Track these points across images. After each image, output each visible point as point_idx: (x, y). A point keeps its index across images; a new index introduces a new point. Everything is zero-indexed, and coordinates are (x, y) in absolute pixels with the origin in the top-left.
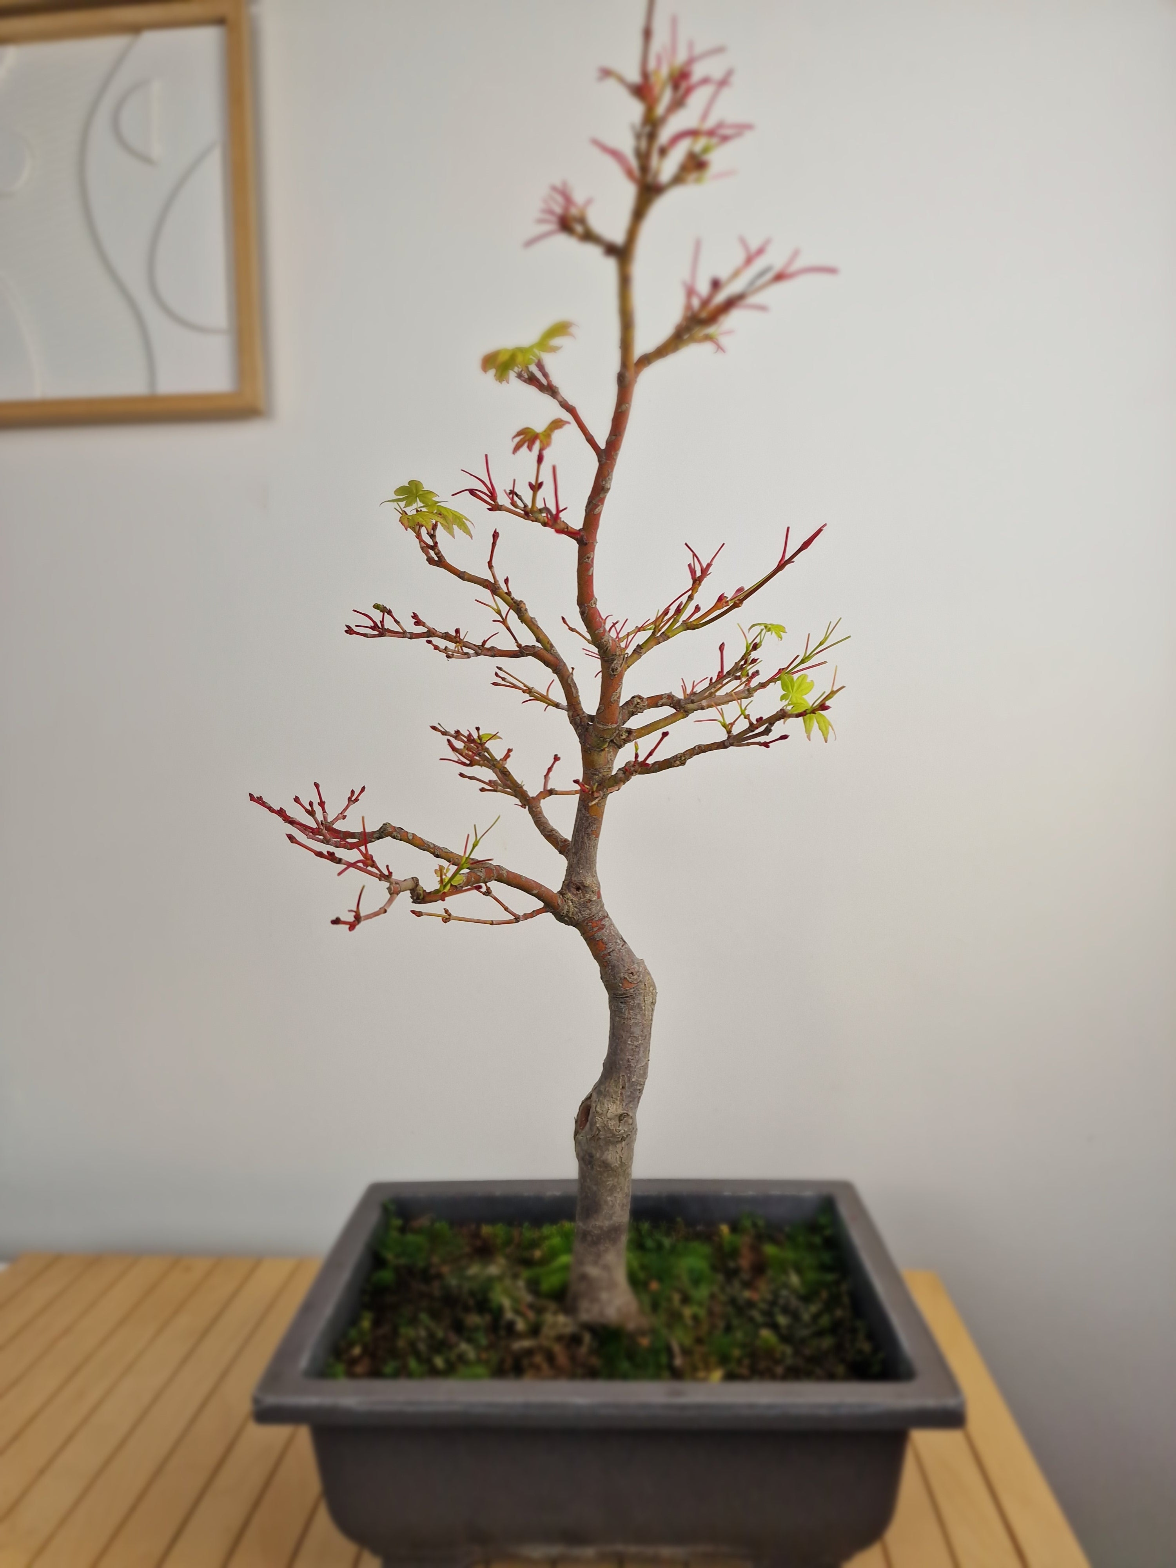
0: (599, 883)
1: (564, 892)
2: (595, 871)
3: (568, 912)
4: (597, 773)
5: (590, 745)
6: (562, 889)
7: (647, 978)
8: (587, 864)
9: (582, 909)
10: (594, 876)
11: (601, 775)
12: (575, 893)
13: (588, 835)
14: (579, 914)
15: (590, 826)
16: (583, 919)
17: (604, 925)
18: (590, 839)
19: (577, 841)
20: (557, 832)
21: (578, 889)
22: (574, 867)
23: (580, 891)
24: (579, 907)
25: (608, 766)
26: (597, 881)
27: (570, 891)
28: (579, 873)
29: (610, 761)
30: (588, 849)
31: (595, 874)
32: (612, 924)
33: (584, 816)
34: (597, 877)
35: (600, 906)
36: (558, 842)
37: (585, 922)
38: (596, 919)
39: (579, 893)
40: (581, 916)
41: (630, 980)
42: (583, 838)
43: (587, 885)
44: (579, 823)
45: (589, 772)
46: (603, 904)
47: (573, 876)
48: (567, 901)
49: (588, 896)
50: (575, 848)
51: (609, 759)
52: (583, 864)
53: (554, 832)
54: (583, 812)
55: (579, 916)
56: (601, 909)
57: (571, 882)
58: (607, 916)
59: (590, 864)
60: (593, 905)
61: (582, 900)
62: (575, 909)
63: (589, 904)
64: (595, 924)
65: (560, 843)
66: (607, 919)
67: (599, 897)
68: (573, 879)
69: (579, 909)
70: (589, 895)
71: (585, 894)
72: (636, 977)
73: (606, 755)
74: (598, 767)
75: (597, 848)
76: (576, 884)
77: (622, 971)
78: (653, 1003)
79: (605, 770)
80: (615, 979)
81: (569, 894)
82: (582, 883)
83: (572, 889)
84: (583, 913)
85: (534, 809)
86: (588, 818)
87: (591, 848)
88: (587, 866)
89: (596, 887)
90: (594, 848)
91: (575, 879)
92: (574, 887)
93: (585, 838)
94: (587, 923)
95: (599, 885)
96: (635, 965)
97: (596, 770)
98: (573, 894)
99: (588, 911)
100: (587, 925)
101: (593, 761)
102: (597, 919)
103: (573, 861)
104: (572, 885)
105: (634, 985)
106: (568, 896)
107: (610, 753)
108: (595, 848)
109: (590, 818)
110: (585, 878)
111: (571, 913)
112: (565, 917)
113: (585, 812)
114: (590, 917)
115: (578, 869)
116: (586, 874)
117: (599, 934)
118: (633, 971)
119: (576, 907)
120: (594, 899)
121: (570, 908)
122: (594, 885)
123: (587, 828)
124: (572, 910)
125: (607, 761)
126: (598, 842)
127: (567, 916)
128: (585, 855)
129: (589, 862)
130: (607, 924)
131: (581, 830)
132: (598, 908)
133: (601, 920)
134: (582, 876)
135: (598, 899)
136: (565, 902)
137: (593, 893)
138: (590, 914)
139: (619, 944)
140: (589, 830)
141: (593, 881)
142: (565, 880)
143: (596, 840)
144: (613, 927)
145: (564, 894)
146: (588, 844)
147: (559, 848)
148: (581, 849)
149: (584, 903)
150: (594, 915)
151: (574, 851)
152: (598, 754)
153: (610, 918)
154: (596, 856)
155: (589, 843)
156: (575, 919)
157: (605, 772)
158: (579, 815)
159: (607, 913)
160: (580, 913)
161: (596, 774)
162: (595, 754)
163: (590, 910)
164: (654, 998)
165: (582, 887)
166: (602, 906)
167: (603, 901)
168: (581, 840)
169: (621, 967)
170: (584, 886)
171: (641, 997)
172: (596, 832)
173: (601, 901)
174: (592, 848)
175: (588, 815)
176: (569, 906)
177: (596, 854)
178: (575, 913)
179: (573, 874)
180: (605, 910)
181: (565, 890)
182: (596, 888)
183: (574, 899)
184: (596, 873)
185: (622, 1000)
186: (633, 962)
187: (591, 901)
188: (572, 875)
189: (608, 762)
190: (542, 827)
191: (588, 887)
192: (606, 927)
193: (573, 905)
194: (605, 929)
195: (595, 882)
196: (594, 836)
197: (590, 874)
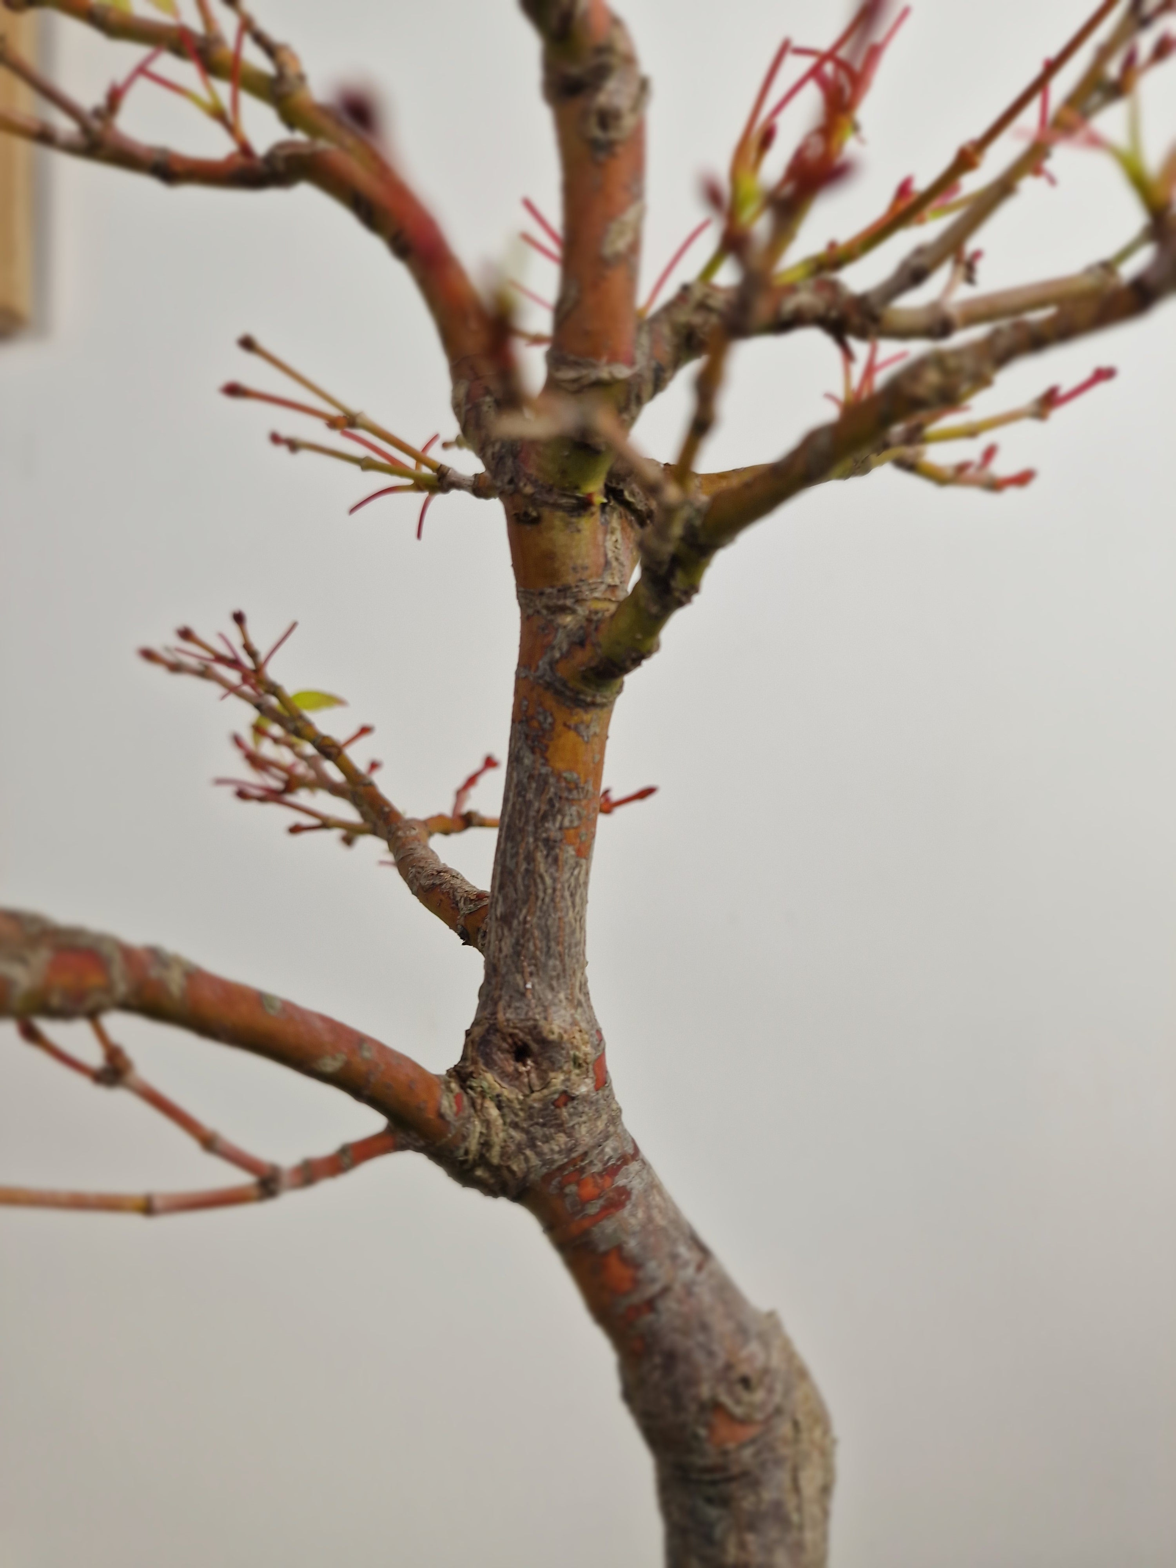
0: (599, 1032)
1: (471, 1069)
2: (583, 985)
3: (486, 1145)
4: (569, 602)
5: (534, 483)
6: (464, 1058)
7: (798, 1394)
8: (548, 954)
9: (538, 1131)
10: (580, 1004)
11: (582, 611)
12: (510, 1069)
13: (550, 845)
14: (528, 1152)
15: (551, 812)
16: (544, 1170)
17: (624, 1193)
18: (556, 860)
19: (511, 873)
20: (455, 876)
21: (521, 1053)
22: (503, 970)
23: (529, 1062)
24: (525, 1125)
25: (609, 580)
26: (592, 1021)
27: (490, 1064)
28: (523, 995)
29: (615, 564)
30: (553, 900)
31: (582, 997)
32: (654, 1186)
33: (531, 777)
34: (590, 1007)
35: (605, 1117)
36: (457, 903)
37: (555, 1182)
38: (595, 1169)
39: (523, 1069)
40: (535, 1161)
41: (738, 1411)
42: (530, 858)
43: (552, 1037)
44: (514, 805)
45: (539, 603)
46: (620, 1110)
47: (502, 1004)
48: (479, 1101)
49: (558, 1080)
50: (505, 898)
51: (610, 555)
52: (534, 957)
53: (447, 876)
54: (527, 762)
55: (527, 1160)
56: (611, 1129)
57: (493, 1029)
58: (636, 1154)
59: (561, 956)
60: (580, 1115)
61: (536, 1095)
62: (513, 1133)
63: (564, 1113)
64: (589, 1190)
65: (461, 904)
66: (634, 1166)
67: (602, 1082)
68: (500, 1016)
69: (526, 1132)
70: (562, 1077)
71: (545, 1072)
72: (759, 1396)
73: (600, 537)
74: (570, 579)
75: (584, 902)
76: (512, 1035)
77: (706, 1373)
78: (826, 1490)
79: (596, 595)
80: (678, 1406)
81: (489, 1076)
82: (534, 1030)
83: (499, 1056)
84: (545, 1148)
85: (400, 833)
86: (543, 783)
87: (562, 897)
88: (551, 963)
89: (585, 1043)
90: (572, 895)
91: (508, 1015)
92: (505, 1046)
93: (539, 856)
94: (561, 1187)
95: (601, 1039)
96: (754, 1347)
97: (564, 590)
98: (503, 1075)
99: (562, 1138)
100: (562, 1195)
101: (550, 556)
102: (598, 1167)
103: (500, 950)
104: (495, 1039)
105: (752, 1431)
106: (485, 1084)
107: (612, 533)
108: (578, 900)
109: (552, 780)
110: (545, 1009)
111: (496, 1152)
112: (475, 1165)
113: (534, 762)
114: (573, 1162)
115: (519, 977)
116: (550, 996)
117: (609, 1226)
118: (744, 1369)
119: (515, 1126)
120: (583, 1089)
121: (493, 1132)
122: (577, 1035)
123: (544, 818)
124: (499, 1137)
125: (602, 560)
126: (587, 873)
127: (482, 1160)
128: (543, 922)
129: (556, 949)
130: (636, 1185)
131: (522, 830)
132: (601, 1125)
133: (612, 1171)
134: (533, 1002)
135: (597, 1089)
136: (473, 1104)
137: (580, 1066)
138: (571, 1150)
139: (686, 1264)
140: (552, 828)
141: (575, 1023)
142: (476, 1023)
143: (578, 864)
144: (658, 1198)
145: (471, 1075)
146: (548, 881)
147: (461, 921)
148: (525, 902)
149: (545, 1108)
150: (585, 1154)
151: (500, 910)
152: (568, 524)
153: (644, 1163)
154: (582, 928)
155: (555, 880)
156: (512, 1172)
157: (597, 599)
158: (515, 775)
159: (633, 1141)
160: (533, 1146)
161: (564, 610)
162: (557, 523)
163: (570, 1135)
164: (829, 1470)
165: (534, 1047)
166: (615, 1118)
167: (618, 1098)
168: (524, 866)
169: (700, 1357)
170: (544, 1043)
171: (783, 1476)
172: (578, 835)
173: (610, 1097)
174: (567, 894)
175: (544, 770)
176: (487, 1123)
177: (581, 919)
178: (513, 1147)
179: (500, 997)
180: (625, 1131)
181: (474, 1062)
182: (588, 1049)
183: (506, 1093)
184: (587, 994)
185: (712, 1491)
186: (742, 1331)
187: (573, 1099)
188: (496, 1004)
189: (607, 563)
190: (414, 870)
191: (558, 1045)
192: (633, 1197)
193: (503, 1116)
194: (629, 1206)
195: (583, 1025)
196: (571, 851)
197: (562, 996)
